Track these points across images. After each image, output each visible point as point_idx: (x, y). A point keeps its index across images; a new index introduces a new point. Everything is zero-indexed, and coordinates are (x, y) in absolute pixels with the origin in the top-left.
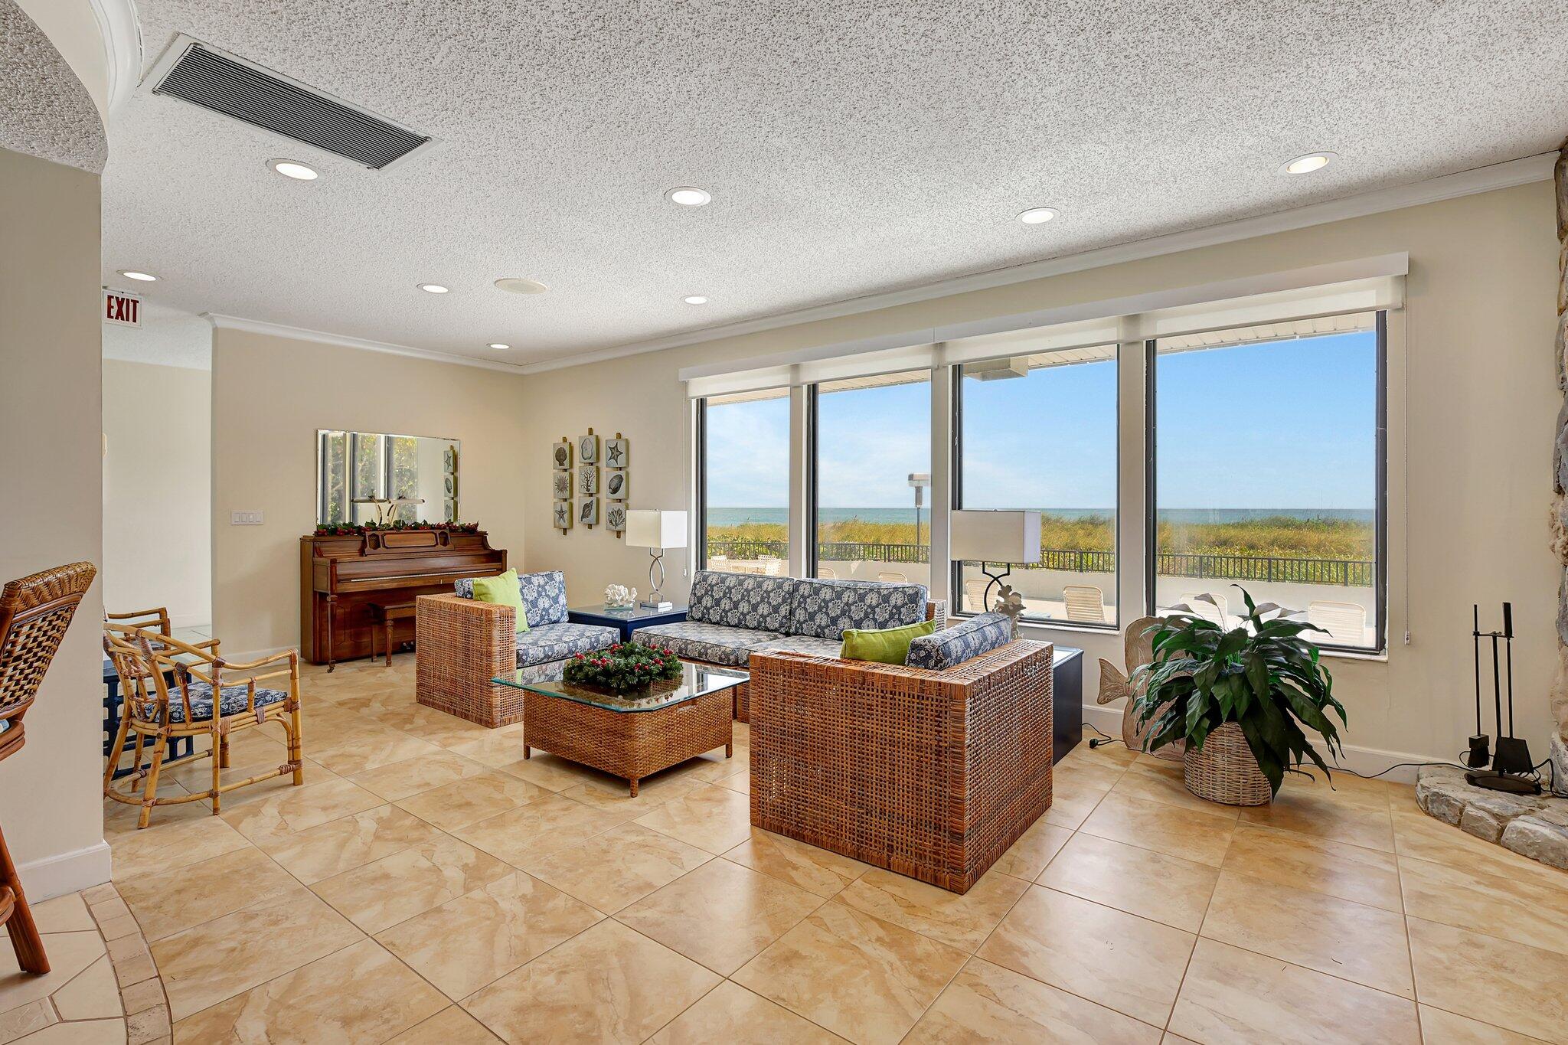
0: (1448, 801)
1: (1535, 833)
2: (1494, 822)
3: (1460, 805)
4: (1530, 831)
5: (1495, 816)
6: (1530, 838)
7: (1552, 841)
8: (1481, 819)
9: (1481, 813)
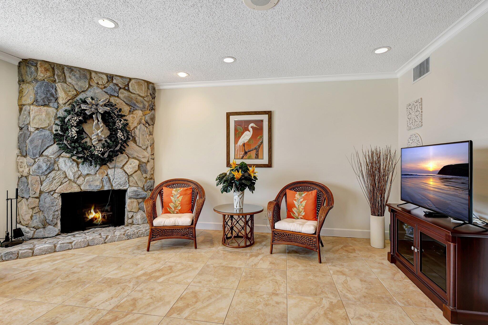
0: (12, 253)
1: (44, 247)
2: (31, 251)
3: (17, 252)
4: (43, 247)
5: (30, 249)
6: (43, 249)
7: (50, 246)
8: (27, 252)
9: (26, 251)
